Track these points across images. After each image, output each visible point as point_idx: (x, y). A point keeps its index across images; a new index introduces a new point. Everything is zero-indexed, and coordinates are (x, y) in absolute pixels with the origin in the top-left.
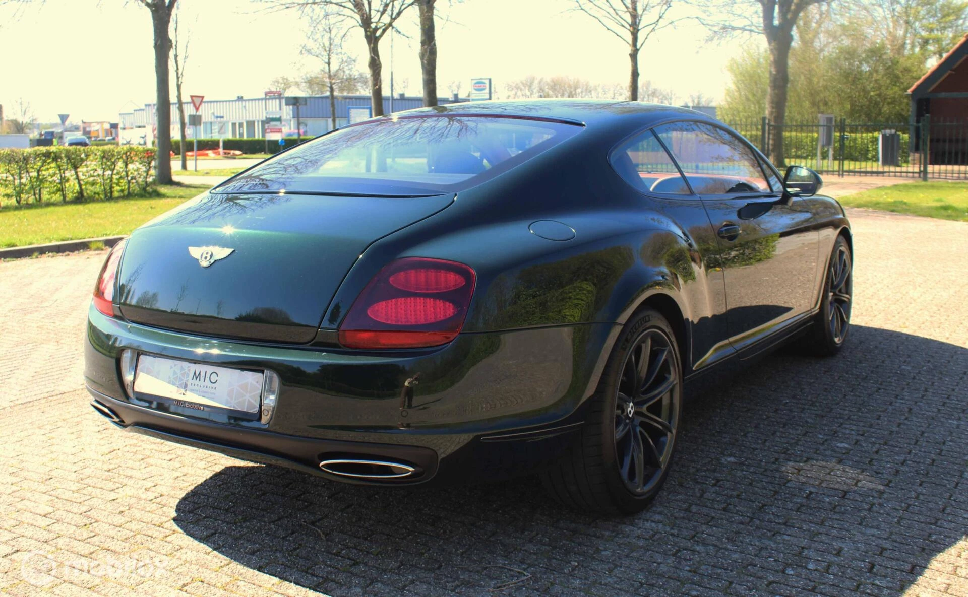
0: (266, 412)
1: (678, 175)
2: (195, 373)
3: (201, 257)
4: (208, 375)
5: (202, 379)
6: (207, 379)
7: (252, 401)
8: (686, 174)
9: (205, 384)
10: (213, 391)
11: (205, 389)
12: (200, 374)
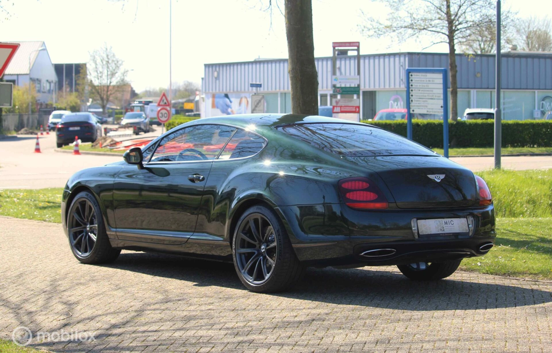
0: (471, 231)
3: (436, 178)
4: (450, 222)
5: (448, 224)
7: (466, 228)
9: (450, 225)
10: (454, 227)
11: (451, 227)
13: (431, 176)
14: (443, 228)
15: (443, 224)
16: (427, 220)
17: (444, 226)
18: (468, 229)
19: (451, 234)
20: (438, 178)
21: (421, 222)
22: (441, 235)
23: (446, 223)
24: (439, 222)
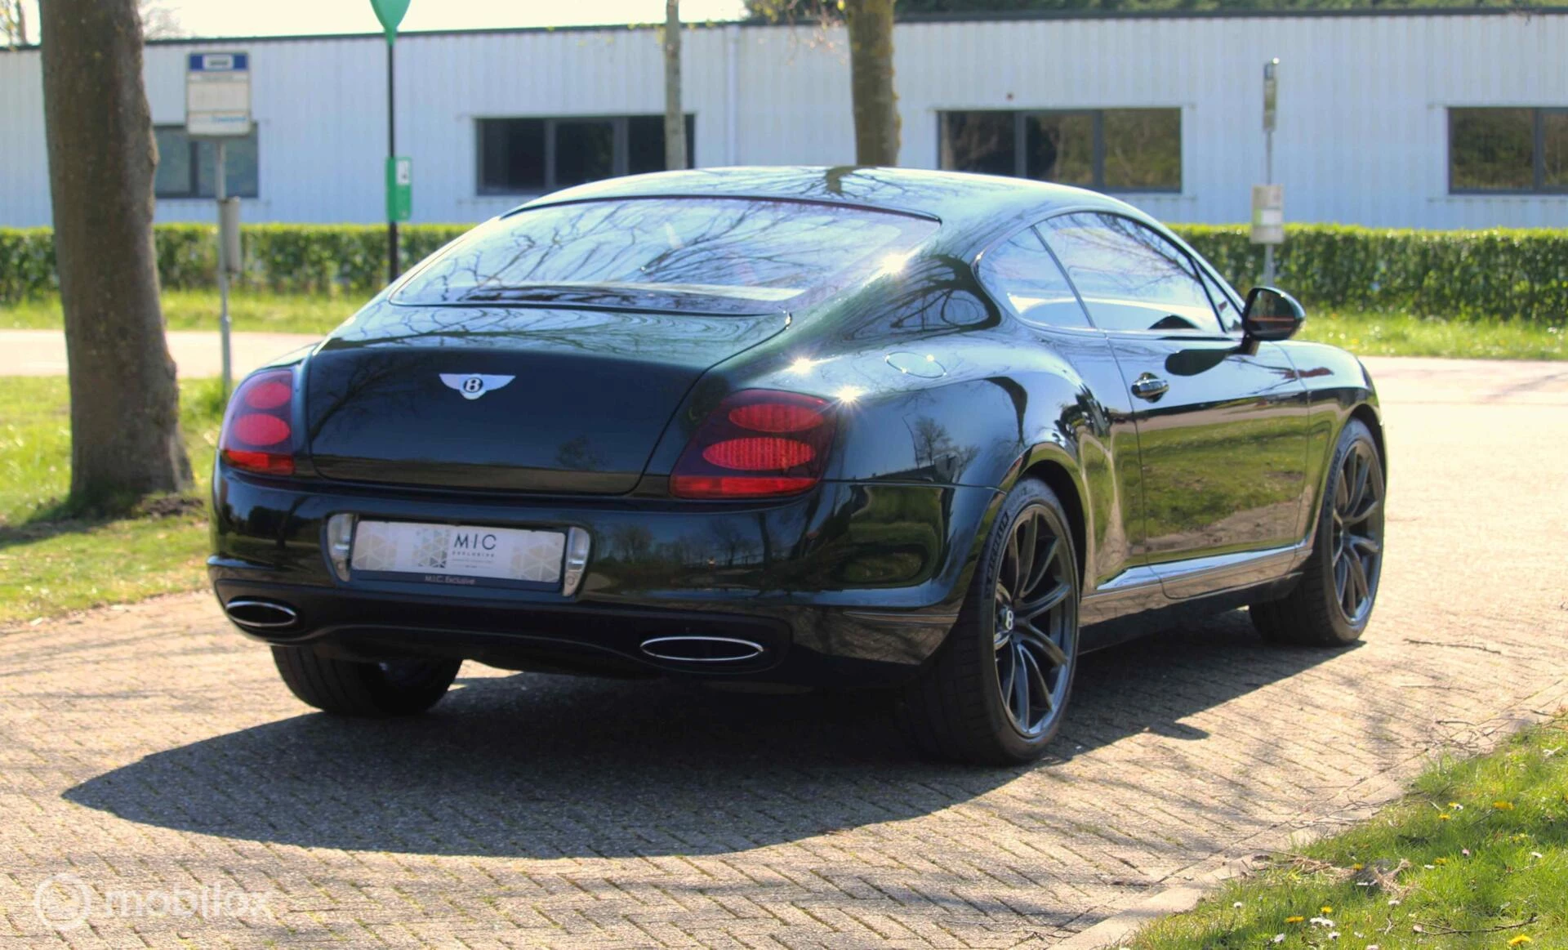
0: (570, 581)
1: (1073, 299)
2: (459, 538)
3: (465, 385)
4: (480, 539)
5: (471, 544)
6: (479, 545)
7: (549, 567)
8: (1084, 299)
9: (476, 551)
10: (489, 558)
11: (476, 558)
12: (466, 539)
13: (451, 380)
14: (445, 555)
15: (447, 542)
16: (393, 525)
17: (449, 552)
18: (557, 572)
19: (472, 582)
20: (471, 386)
21: (370, 530)
22: (428, 579)
23: (461, 542)
24: (437, 534)
